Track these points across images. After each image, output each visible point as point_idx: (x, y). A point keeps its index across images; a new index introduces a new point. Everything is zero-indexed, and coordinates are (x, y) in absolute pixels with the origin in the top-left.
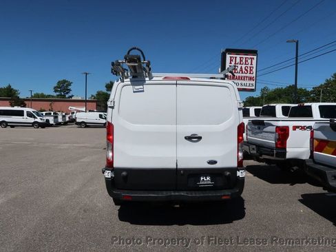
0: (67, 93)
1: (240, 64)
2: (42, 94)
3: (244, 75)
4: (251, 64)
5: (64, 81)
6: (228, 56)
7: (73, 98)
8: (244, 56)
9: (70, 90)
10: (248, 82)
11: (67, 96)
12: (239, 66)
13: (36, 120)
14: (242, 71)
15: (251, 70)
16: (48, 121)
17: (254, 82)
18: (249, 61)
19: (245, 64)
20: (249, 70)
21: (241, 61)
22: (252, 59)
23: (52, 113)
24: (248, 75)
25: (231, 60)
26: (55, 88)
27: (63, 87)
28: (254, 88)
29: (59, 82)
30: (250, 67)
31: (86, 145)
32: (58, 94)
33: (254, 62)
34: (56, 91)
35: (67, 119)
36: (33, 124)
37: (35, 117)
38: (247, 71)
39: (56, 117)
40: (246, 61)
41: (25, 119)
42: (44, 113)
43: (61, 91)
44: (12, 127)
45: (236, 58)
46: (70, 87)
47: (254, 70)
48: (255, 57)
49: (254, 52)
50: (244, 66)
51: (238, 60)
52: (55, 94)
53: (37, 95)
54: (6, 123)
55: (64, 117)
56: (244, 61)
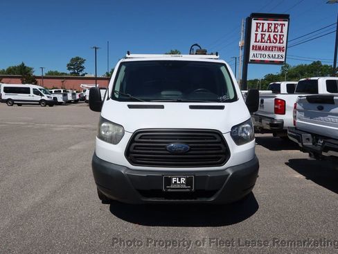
0: (81, 71)
1: (268, 31)
2: (56, 72)
3: (272, 44)
4: (282, 32)
5: (78, 59)
6: (254, 22)
7: (86, 76)
8: (273, 22)
9: (83, 68)
10: (277, 53)
11: (81, 74)
12: (267, 34)
13: (43, 98)
14: (270, 40)
15: (280, 39)
16: (55, 98)
17: (284, 54)
18: (279, 28)
19: (274, 31)
20: (278, 38)
21: (269, 28)
22: (282, 25)
23: (62, 90)
24: (277, 44)
25: (257, 27)
26: (68, 65)
27: (77, 64)
28: (283, 60)
29: (72, 60)
30: (280, 35)
31: (88, 126)
32: (71, 71)
33: (285, 29)
34: (69, 69)
35: (78, 97)
36: (41, 102)
37: (41, 95)
38: (276, 40)
39: (65, 95)
40: (275, 28)
41: (31, 97)
42: (53, 91)
43: (74, 69)
44: (19, 105)
45: (263, 24)
46: (83, 65)
47: (285, 39)
48: (286, 23)
49: (285, 17)
50: (272, 34)
51: (266, 27)
52: (69, 72)
53: (51, 73)
54: (13, 101)
55: (74, 94)
56: (273, 28)
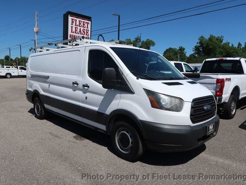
1: (79, 26)
3: (82, 35)
4: (87, 28)
6: (70, 18)
8: (82, 20)
12: (79, 28)
14: (81, 32)
15: (87, 33)
18: (86, 25)
21: (80, 24)
22: (88, 23)
24: (85, 36)
25: (72, 22)
30: (87, 30)
33: (89, 26)
38: (84, 33)
40: (84, 24)
45: (76, 20)
47: (89, 33)
48: (90, 22)
49: (89, 18)
50: (82, 28)
51: (78, 23)
56: (82, 24)
